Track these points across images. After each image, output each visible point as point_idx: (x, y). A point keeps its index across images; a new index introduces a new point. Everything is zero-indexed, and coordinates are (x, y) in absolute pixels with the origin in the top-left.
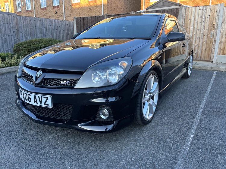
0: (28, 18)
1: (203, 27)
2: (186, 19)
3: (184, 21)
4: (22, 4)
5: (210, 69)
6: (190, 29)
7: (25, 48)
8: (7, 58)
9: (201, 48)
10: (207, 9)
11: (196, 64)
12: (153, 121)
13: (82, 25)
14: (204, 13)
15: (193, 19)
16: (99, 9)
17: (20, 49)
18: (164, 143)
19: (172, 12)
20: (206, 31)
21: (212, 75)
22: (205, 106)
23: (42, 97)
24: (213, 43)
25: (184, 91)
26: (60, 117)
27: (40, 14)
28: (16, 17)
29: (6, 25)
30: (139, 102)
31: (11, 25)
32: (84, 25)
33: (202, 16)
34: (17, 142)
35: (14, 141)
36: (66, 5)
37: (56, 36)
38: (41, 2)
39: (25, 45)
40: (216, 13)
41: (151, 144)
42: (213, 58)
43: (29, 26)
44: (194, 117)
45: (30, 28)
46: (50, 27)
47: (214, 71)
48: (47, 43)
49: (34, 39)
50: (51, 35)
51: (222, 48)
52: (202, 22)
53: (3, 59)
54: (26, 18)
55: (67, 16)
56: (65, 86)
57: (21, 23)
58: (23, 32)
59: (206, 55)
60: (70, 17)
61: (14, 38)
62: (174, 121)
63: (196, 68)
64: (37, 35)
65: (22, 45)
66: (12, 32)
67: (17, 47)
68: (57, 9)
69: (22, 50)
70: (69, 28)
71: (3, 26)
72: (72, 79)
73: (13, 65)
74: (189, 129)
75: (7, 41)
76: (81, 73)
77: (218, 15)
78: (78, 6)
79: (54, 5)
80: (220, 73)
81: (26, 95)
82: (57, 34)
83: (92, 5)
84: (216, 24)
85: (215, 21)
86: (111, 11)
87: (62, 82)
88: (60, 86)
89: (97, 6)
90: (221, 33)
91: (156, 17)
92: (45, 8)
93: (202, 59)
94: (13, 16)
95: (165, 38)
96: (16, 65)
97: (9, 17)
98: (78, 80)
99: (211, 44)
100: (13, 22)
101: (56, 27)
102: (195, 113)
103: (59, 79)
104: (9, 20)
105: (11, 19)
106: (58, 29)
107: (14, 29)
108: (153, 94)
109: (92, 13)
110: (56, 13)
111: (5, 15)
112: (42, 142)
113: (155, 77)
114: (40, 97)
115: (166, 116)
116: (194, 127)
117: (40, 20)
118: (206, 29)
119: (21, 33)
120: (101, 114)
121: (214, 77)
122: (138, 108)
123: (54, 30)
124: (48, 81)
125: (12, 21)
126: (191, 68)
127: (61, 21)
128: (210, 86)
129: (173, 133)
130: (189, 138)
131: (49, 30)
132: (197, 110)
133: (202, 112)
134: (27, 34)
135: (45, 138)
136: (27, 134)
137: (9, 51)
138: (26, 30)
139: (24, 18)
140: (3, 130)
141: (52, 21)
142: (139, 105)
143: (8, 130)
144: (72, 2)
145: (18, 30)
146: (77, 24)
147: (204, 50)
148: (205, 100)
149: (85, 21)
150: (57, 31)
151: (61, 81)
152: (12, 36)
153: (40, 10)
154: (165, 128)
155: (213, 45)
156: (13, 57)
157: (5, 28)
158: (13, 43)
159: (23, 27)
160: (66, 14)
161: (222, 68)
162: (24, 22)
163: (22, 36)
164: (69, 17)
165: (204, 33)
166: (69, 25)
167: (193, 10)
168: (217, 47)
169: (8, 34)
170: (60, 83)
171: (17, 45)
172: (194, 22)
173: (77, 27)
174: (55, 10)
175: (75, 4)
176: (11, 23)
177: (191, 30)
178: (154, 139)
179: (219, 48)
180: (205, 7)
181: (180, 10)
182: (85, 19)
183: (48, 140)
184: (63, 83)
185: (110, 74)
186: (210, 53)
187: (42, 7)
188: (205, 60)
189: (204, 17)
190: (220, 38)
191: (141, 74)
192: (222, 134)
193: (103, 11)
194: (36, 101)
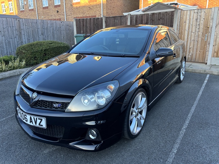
0: (30, 21)
1: (197, 30)
2: (181, 22)
3: (179, 24)
4: (25, 3)
5: (203, 72)
6: (185, 31)
7: (27, 51)
8: (10, 62)
9: (196, 51)
10: (201, 12)
11: (191, 66)
12: (141, 134)
13: (82, 27)
14: (199, 16)
15: (188, 22)
16: (99, 8)
17: (22, 52)
18: (149, 159)
19: (168, 15)
20: (200, 33)
21: (204, 80)
22: (192, 116)
23: (37, 118)
24: (207, 46)
25: (174, 99)
26: (53, 135)
27: (42, 13)
28: (19, 21)
29: (9, 28)
30: (126, 120)
31: (14, 28)
32: (83, 26)
33: (197, 19)
34: (16, 157)
35: (13, 155)
36: (67, 5)
37: (57, 37)
38: (43, 1)
39: (27, 48)
40: (210, 16)
41: (137, 160)
42: (207, 60)
43: (31, 28)
44: (180, 130)
45: (32, 30)
46: (51, 28)
47: (207, 74)
48: (48, 46)
49: (35, 42)
50: (52, 36)
51: (216, 50)
52: (196, 25)
53: (7, 62)
54: (28, 21)
55: (68, 15)
56: (57, 109)
57: (23, 25)
58: (25, 34)
59: (200, 57)
60: (71, 16)
61: (17, 40)
62: (161, 133)
63: (189, 71)
64: (38, 36)
65: (24, 48)
66: (15, 35)
67: (19, 50)
68: (58, 8)
69: (24, 53)
70: (69, 28)
71: (6, 29)
72: (64, 103)
73: (16, 69)
74: (174, 143)
75: (10, 44)
76: (72, 97)
77: (213, 19)
78: (78, 5)
79: (55, 5)
80: (212, 76)
81: (23, 115)
82: (58, 34)
83: (91, 4)
84: (210, 28)
85: (209, 24)
86: (110, 9)
87: (54, 105)
88: (53, 109)
89: (96, 5)
90: (215, 36)
91: (147, 31)
92: (47, 7)
93: (196, 61)
94: (15, 19)
95: (154, 54)
96: (19, 68)
97: (12, 20)
98: (69, 103)
99: (206, 46)
100: (16, 25)
101: (57, 28)
102: (181, 125)
103: (52, 102)
104: (12, 23)
105: (13, 22)
106: (59, 30)
107: (17, 32)
108: (141, 109)
109: (92, 12)
110: (58, 11)
111: (7, 18)
112: (38, 157)
113: (142, 94)
114: (35, 118)
115: (154, 129)
116: (179, 141)
117: (41, 22)
118: (200, 31)
119: (23, 36)
120: (90, 135)
121: (206, 81)
122: (126, 126)
123: (55, 31)
124: (42, 103)
125: (14, 24)
126: (184, 73)
127: (62, 22)
128: (200, 93)
129: (158, 148)
130: (172, 154)
131: (50, 31)
132: (184, 122)
133: (189, 124)
134: (29, 36)
135: (41, 152)
136: (25, 148)
137: (13, 52)
138: (28, 32)
139: (26, 21)
140: (4, 144)
141: (53, 22)
142: (126, 123)
143: (9, 144)
144: (72, 1)
145: (21, 33)
146: (77, 25)
147: (198, 52)
148: (193, 109)
149: (84, 22)
150: (58, 31)
151: (53, 103)
152: (15, 39)
153: (42, 9)
154: (152, 142)
155: (207, 48)
156: (16, 61)
157: (8, 31)
158: (16, 45)
159: (25, 30)
160: (67, 13)
161: (215, 72)
162: (26, 25)
163: (25, 38)
164: (69, 16)
165: (198, 36)
166: (69, 25)
167: (188, 13)
168: (211, 50)
169: (11, 37)
170: (53, 105)
171: (19, 48)
172: (189, 25)
173: (77, 28)
174: (57, 9)
175: (75, 3)
176: (14, 26)
177: (186, 33)
178: (139, 155)
179: (213, 51)
180: (199, 11)
181: (175, 13)
182: (84, 20)
183: (43, 154)
184: (56, 106)
185: (99, 97)
186: (204, 55)
187: (44, 6)
188: (200, 62)
189: (198, 20)
190: (214, 40)
191: (129, 91)
192: (204, 149)
193: (103, 10)
194: (32, 122)
